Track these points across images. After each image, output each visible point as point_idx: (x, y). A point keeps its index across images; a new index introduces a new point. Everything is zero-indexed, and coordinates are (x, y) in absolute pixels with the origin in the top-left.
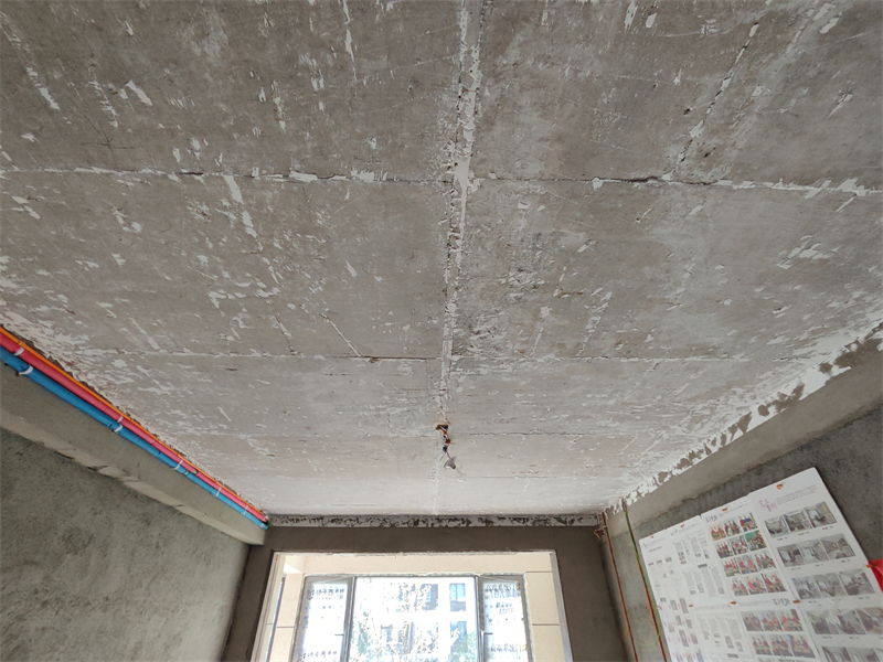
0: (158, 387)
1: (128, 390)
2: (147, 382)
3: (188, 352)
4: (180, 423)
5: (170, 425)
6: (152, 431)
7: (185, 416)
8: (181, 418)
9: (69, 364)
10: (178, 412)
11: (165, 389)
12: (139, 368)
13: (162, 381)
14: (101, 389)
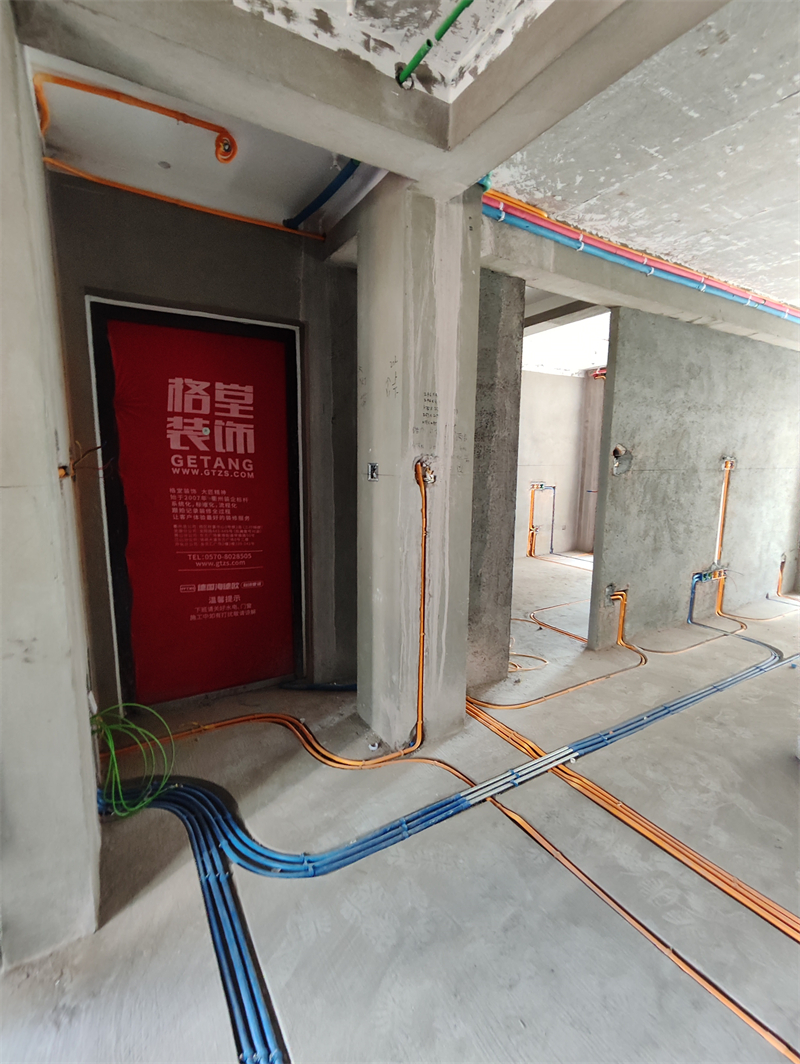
0: (735, 245)
1: (708, 256)
2: (728, 244)
3: (768, 209)
4: (751, 265)
5: (740, 270)
6: (723, 279)
7: (757, 258)
8: (752, 261)
9: (667, 254)
10: (751, 257)
11: (741, 244)
12: (722, 237)
13: (740, 239)
14: (686, 262)
